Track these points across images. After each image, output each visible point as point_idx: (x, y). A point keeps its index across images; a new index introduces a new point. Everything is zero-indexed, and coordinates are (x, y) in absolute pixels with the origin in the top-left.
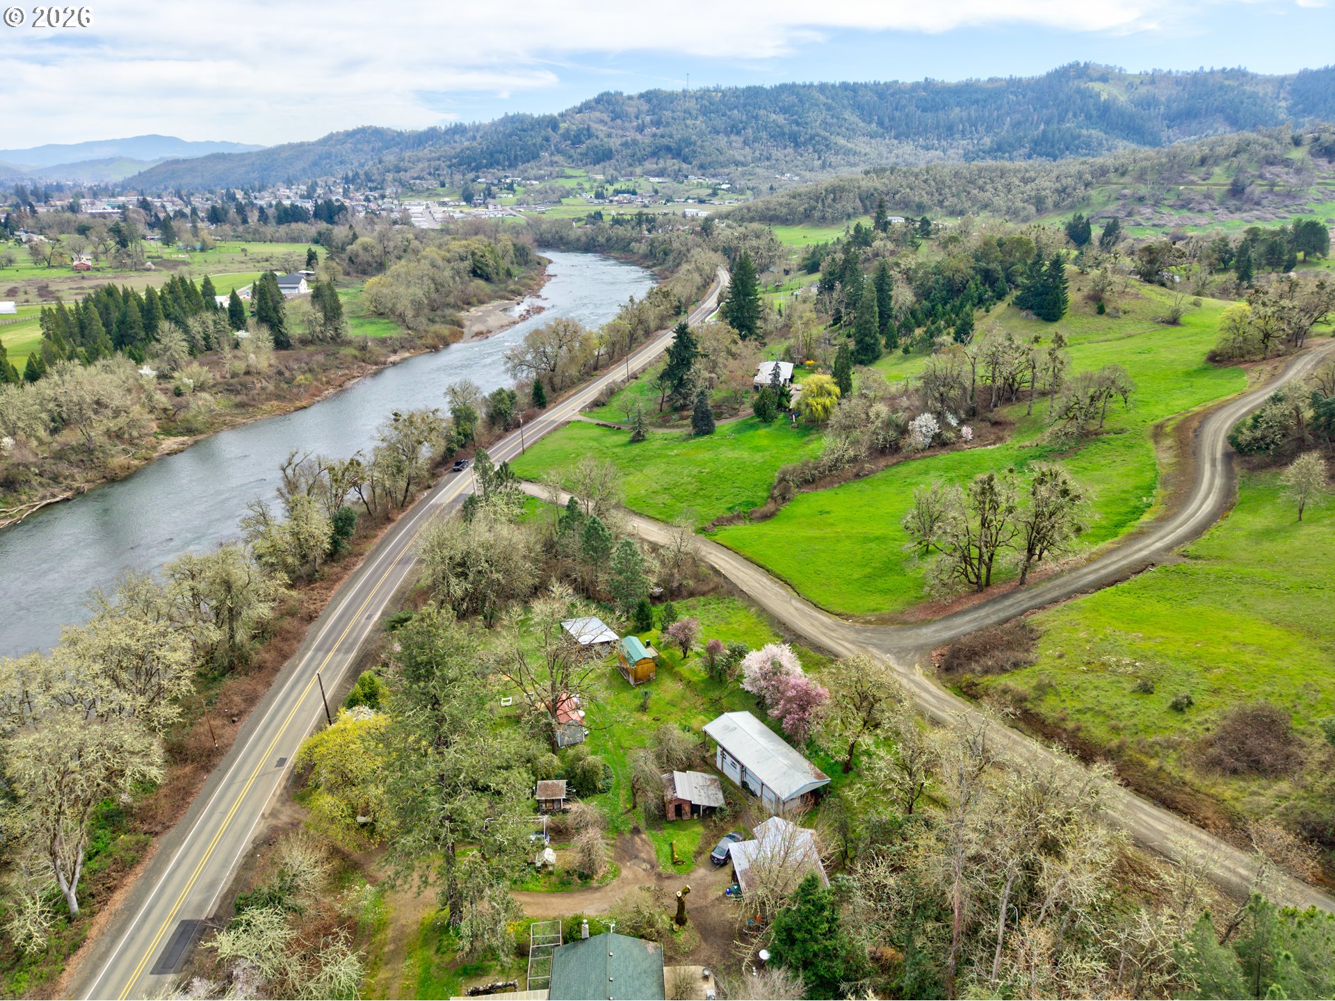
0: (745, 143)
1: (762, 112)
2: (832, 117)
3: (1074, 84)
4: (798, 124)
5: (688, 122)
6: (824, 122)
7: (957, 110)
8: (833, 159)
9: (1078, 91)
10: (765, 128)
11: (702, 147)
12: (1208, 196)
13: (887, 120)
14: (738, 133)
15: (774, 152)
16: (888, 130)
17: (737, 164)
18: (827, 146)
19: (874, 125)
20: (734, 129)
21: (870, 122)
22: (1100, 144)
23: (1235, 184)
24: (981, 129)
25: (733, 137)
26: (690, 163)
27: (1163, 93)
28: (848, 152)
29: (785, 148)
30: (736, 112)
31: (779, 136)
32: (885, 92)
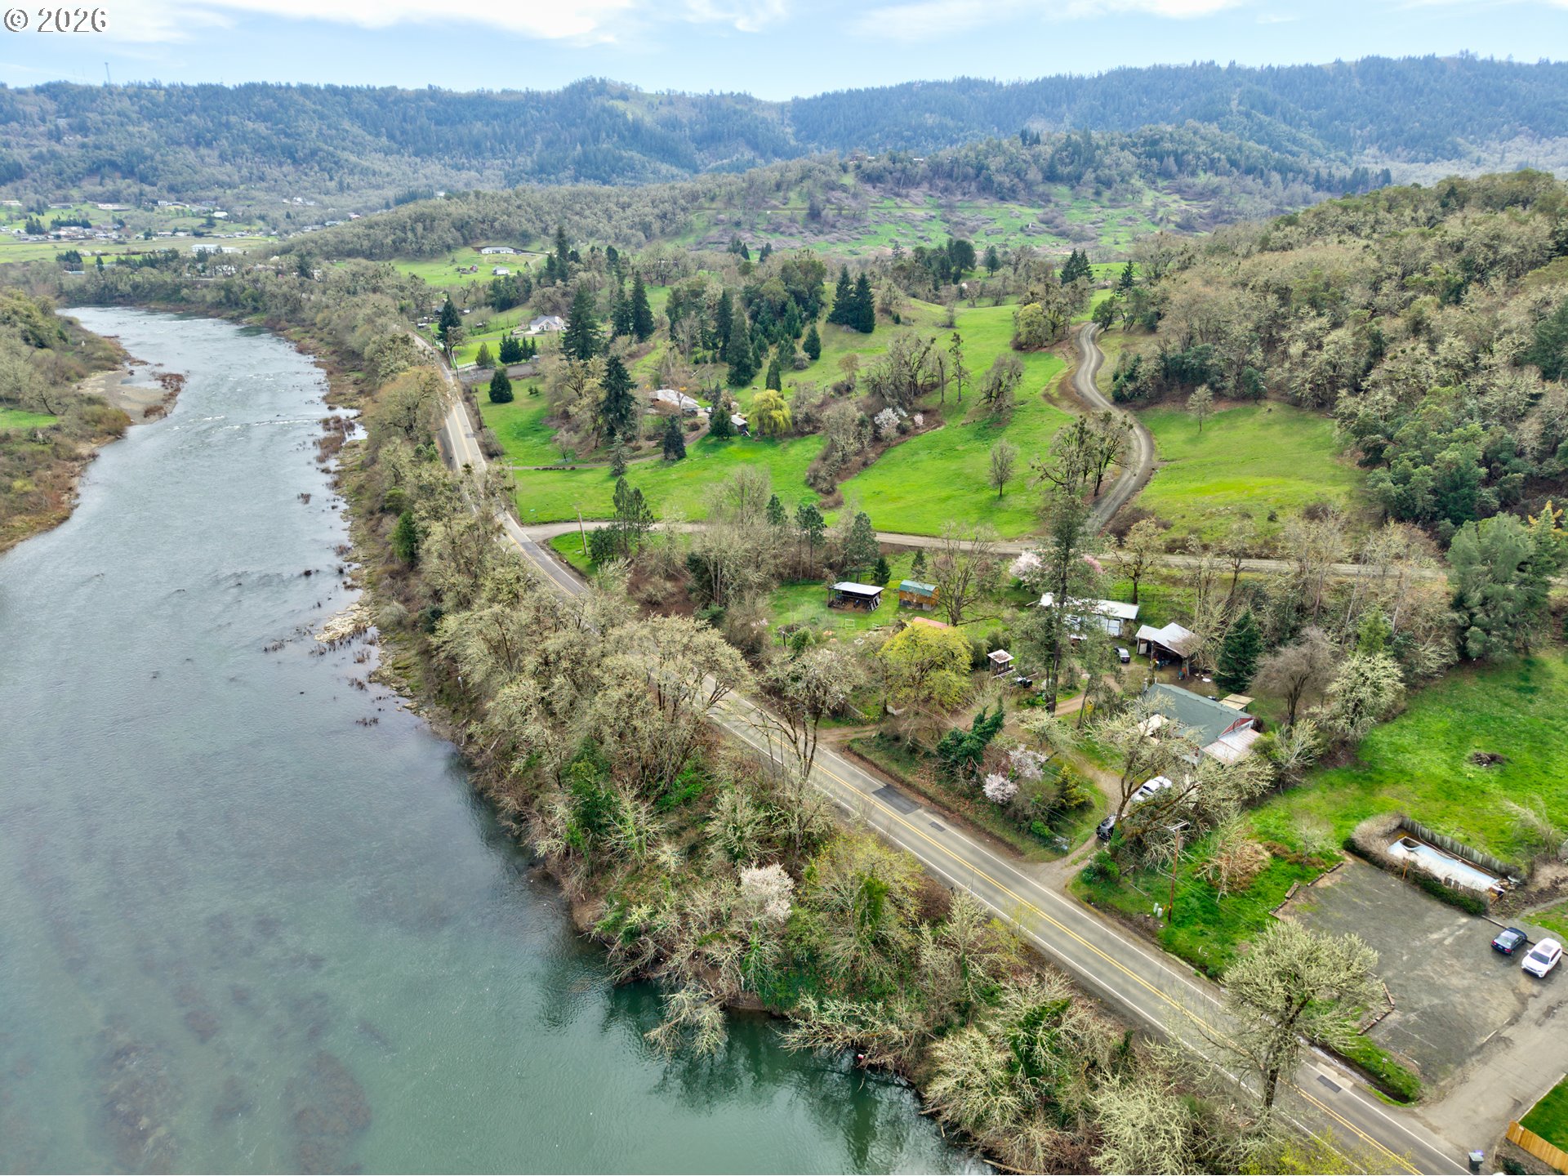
0: (223, 157)
1: (233, 119)
2: (329, 127)
3: (598, 101)
4: (287, 135)
5: (131, 128)
6: (320, 133)
7: (479, 124)
8: (348, 180)
9: (604, 109)
10: (245, 139)
11: (164, 163)
12: (792, 220)
13: (398, 134)
14: (209, 145)
15: (266, 169)
16: (403, 145)
17: (221, 185)
18: (336, 163)
19: (384, 139)
20: (199, 140)
21: (378, 135)
22: (644, 167)
23: (812, 208)
24: (512, 147)
25: (203, 151)
26: (154, 184)
27: (685, 115)
28: (364, 172)
29: (280, 164)
30: (194, 117)
31: (264, 149)
32: (386, 99)
